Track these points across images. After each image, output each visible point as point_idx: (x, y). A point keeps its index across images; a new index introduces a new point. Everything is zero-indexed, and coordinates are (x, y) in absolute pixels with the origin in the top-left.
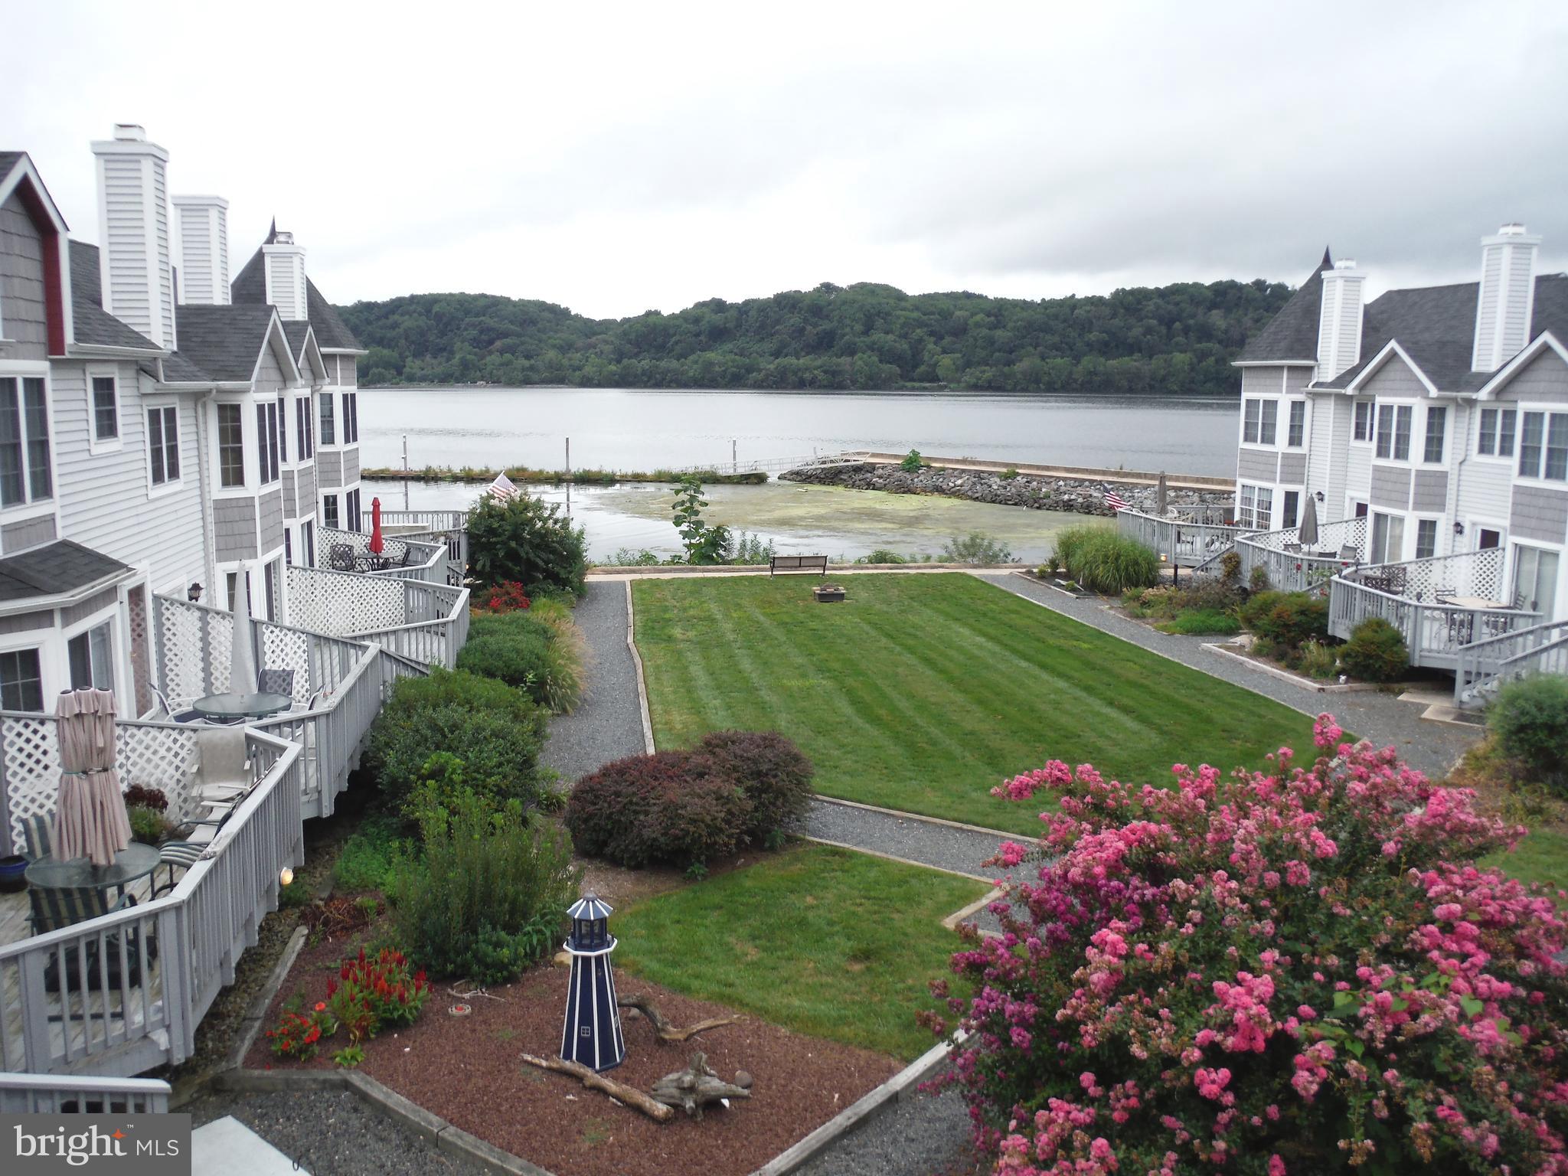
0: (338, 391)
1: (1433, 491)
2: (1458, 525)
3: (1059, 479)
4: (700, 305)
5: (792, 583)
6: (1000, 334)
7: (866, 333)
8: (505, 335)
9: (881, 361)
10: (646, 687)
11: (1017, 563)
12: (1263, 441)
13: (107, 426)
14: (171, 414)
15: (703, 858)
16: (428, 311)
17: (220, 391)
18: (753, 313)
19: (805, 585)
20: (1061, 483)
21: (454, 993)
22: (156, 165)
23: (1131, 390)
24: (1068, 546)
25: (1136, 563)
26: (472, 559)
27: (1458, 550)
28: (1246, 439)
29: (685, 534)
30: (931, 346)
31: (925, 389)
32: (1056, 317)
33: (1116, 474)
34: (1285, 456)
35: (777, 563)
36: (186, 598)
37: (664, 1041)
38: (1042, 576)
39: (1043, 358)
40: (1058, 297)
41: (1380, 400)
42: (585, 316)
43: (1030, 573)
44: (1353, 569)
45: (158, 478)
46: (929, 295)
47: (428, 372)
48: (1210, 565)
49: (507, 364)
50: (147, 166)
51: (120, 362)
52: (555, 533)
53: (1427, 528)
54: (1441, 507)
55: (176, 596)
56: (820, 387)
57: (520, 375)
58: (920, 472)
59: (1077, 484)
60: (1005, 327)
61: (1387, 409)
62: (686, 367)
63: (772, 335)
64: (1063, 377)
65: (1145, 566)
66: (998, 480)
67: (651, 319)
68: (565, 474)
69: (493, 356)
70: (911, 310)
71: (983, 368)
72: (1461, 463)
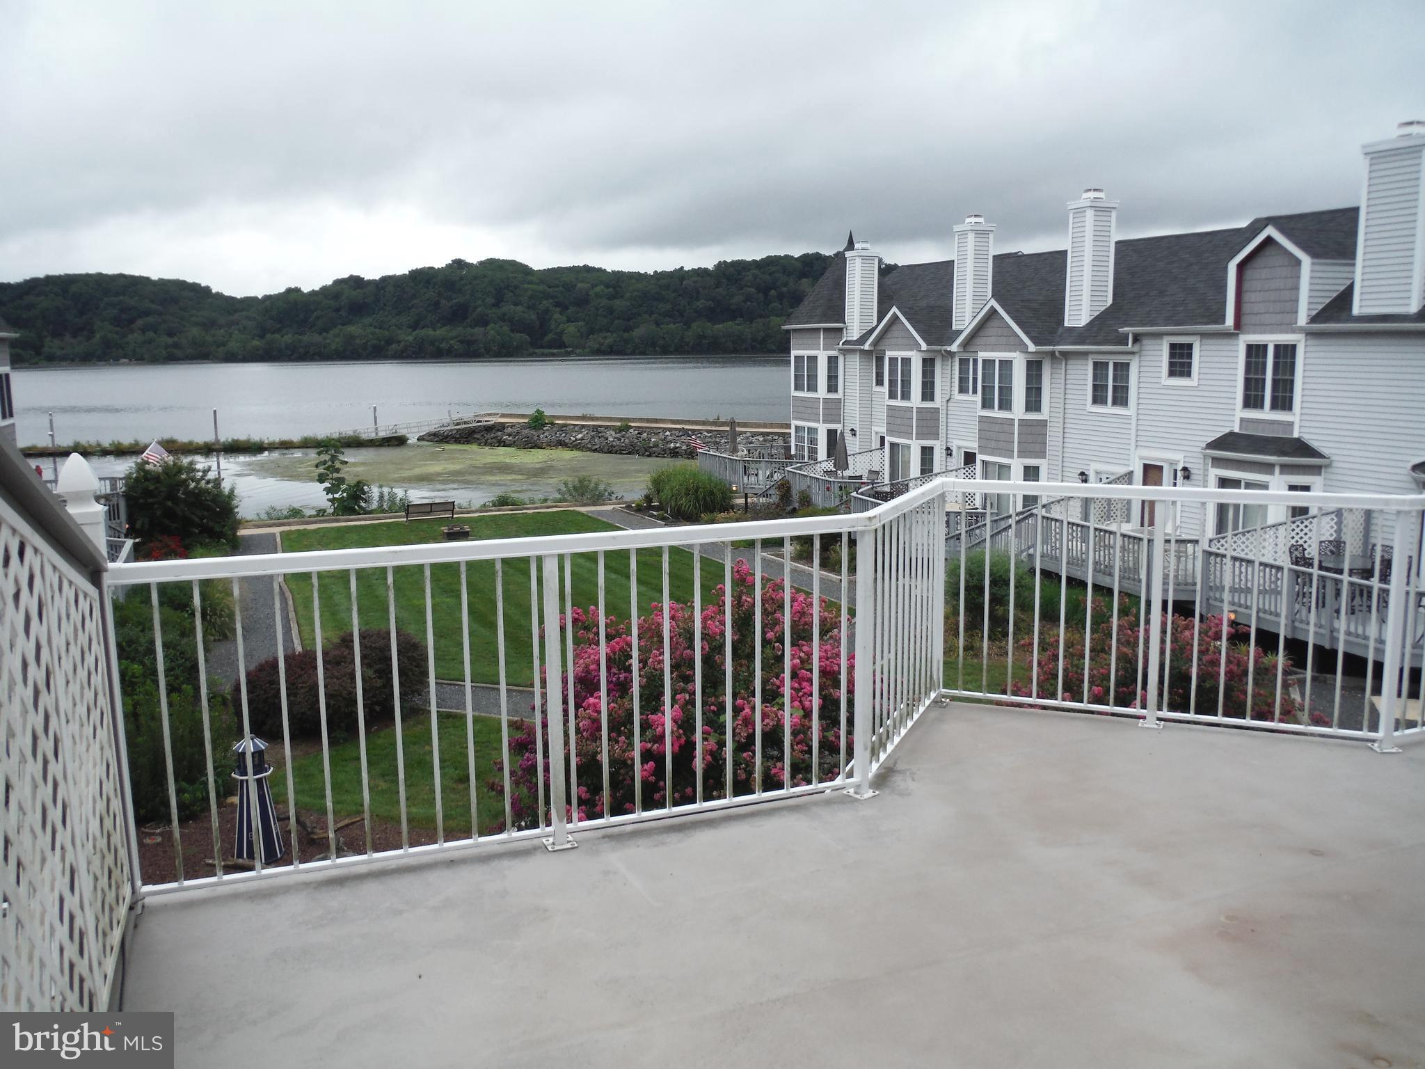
1: (929, 423)
2: (948, 449)
3: (665, 430)
4: (338, 283)
5: (425, 526)
6: (618, 303)
7: (497, 305)
8: (147, 313)
9: (512, 331)
10: (296, 614)
11: (620, 500)
12: (808, 390)
15: (343, 725)
16: (65, 291)
18: (389, 289)
19: (436, 527)
20: (668, 433)
21: (147, 830)
23: (735, 351)
24: (658, 484)
25: (712, 493)
26: (131, 519)
27: (949, 468)
28: (796, 389)
29: (328, 490)
30: (557, 316)
31: (553, 355)
32: (667, 287)
33: (714, 423)
34: (825, 400)
35: (411, 509)
37: (313, 840)
38: (639, 509)
39: (657, 324)
40: (668, 270)
41: (889, 354)
42: (227, 293)
43: (629, 507)
44: (870, 486)
46: (553, 269)
47: (68, 351)
48: (770, 492)
49: (150, 341)
52: (207, 491)
53: (927, 452)
54: (936, 436)
56: (456, 356)
57: (164, 352)
58: (545, 428)
59: (681, 434)
60: (622, 297)
61: (893, 361)
62: (328, 341)
63: (409, 308)
64: (676, 341)
65: (719, 496)
66: (613, 433)
67: (293, 296)
68: (213, 444)
69: (135, 335)
70: (538, 284)
71: (605, 334)
72: (948, 401)
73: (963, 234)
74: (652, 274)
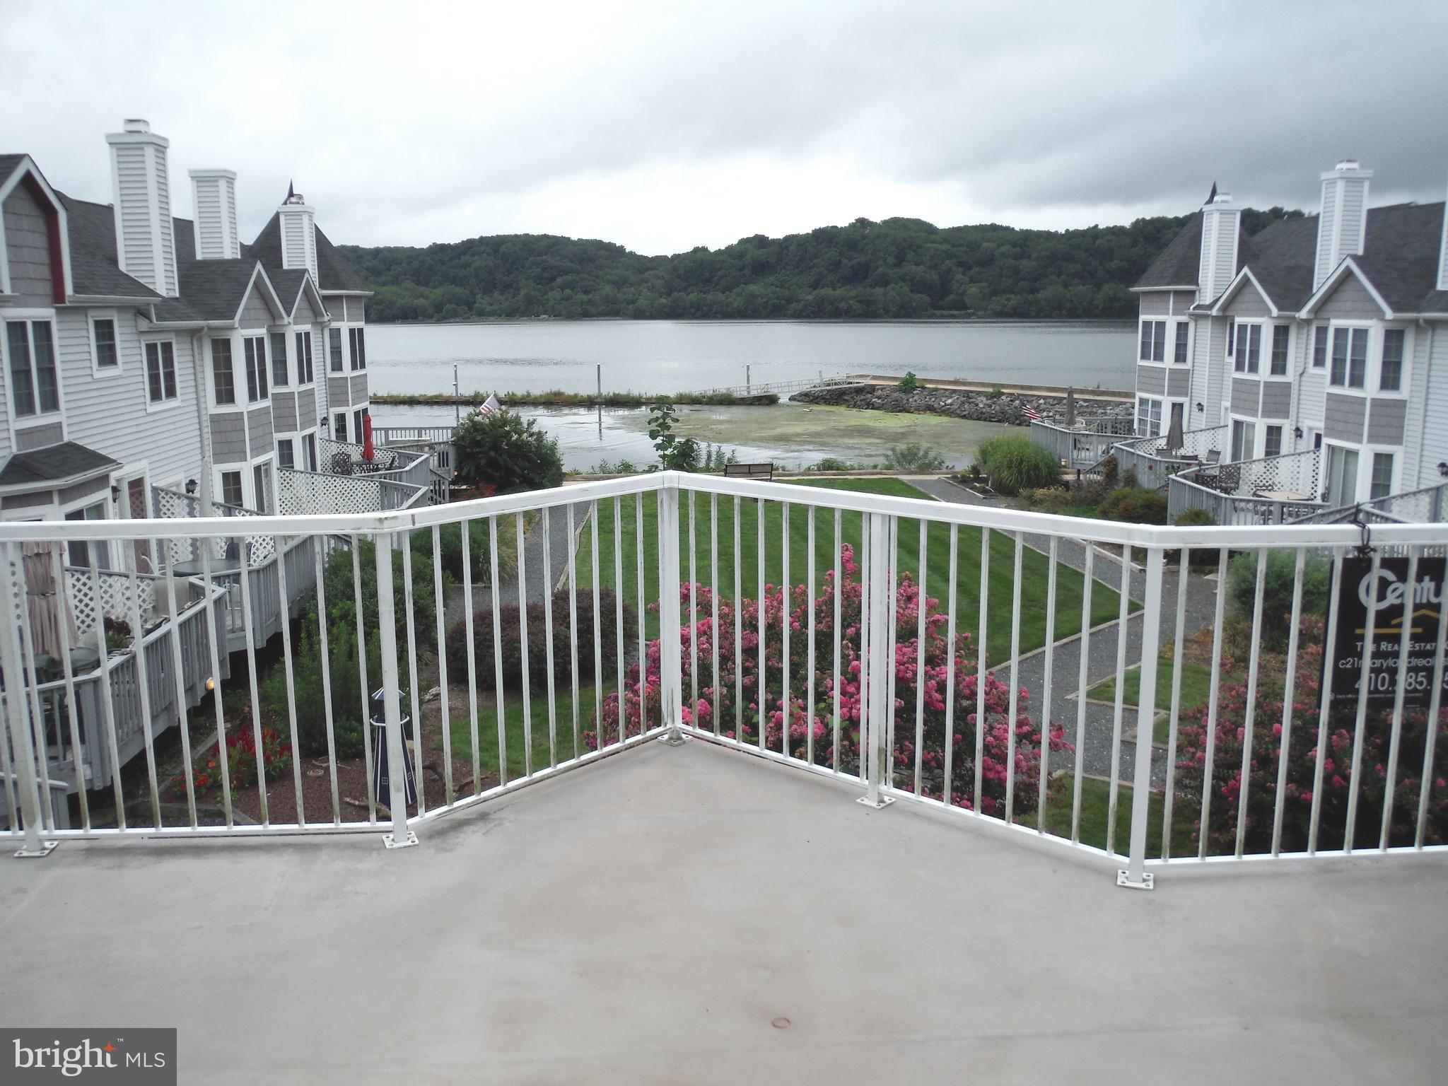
0: (345, 327)
1: (1279, 400)
2: (1297, 429)
3: (1039, 397)
4: (743, 242)
6: (1024, 264)
7: (898, 265)
8: (566, 272)
9: (912, 291)
11: (948, 470)
12: (1155, 359)
13: (107, 356)
14: (167, 347)
16: (496, 251)
17: (210, 328)
18: (792, 248)
20: (1042, 401)
22: (157, 150)
25: (1037, 467)
26: (459, 467)
27: (1298, 451)
28: (1143, 357)
29: (658, 447)
30: (959, 276)
31: (953, 316)
32: (1079, 246)
33: (1095, 392)
34: (1172, 371)
35: (729, 470)
36: (183, 490)
38: (963, 480)
39: (1066, 286)
40: (1081, 228)
41: (1239, 320)
42: (639, 253)
43: (954, 477)
44: (1198, 468)
45: (155, 396)
46: (959, 228)
47: (496, 307)
48: (1097, 469)
49: (568, 298)
50: (150, 153)
51: (117, 307)
52: (528, 444)
53: (1274, 434)
54: (1286, 414)
55: (174, 489)
56: (854, 316)
57: (579, 309)
58: (915, 392)
59: (1055, 402)
60: (1029, 257)
61: (1242, 328)
62: (731, 299)
63: (811, 268)
64: (1085, 304)
65: (1044, 471)
66: (984, 399)
67: (699, 255)
68: (597, 398)
69: (554, 292)
70: (941, 243)
71: (1009, 296)
72: (1301, 375)
73: (1332, 182)
74: (1063, 232)
